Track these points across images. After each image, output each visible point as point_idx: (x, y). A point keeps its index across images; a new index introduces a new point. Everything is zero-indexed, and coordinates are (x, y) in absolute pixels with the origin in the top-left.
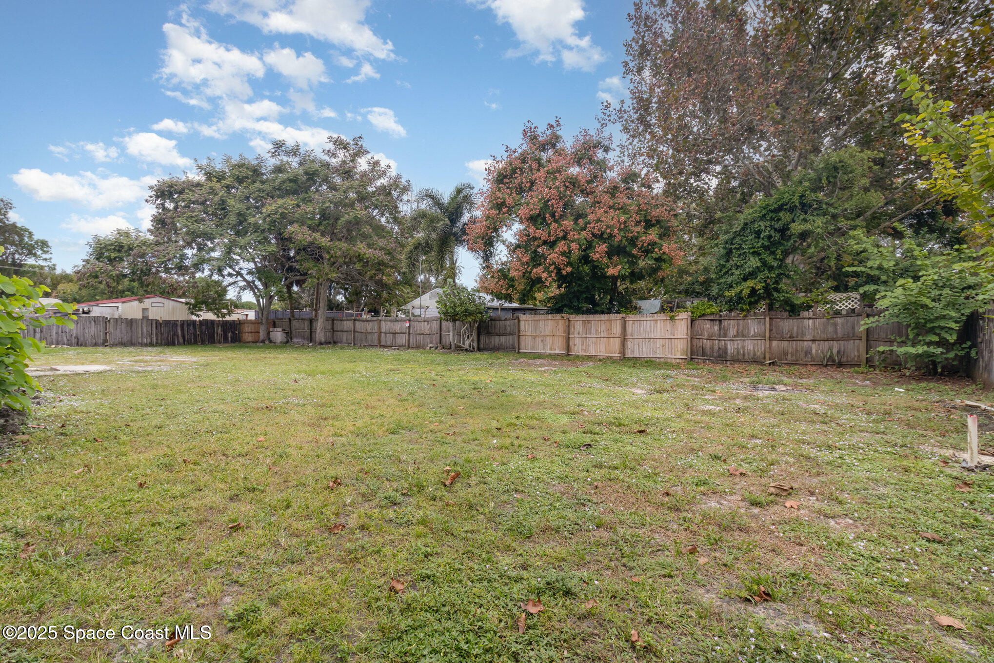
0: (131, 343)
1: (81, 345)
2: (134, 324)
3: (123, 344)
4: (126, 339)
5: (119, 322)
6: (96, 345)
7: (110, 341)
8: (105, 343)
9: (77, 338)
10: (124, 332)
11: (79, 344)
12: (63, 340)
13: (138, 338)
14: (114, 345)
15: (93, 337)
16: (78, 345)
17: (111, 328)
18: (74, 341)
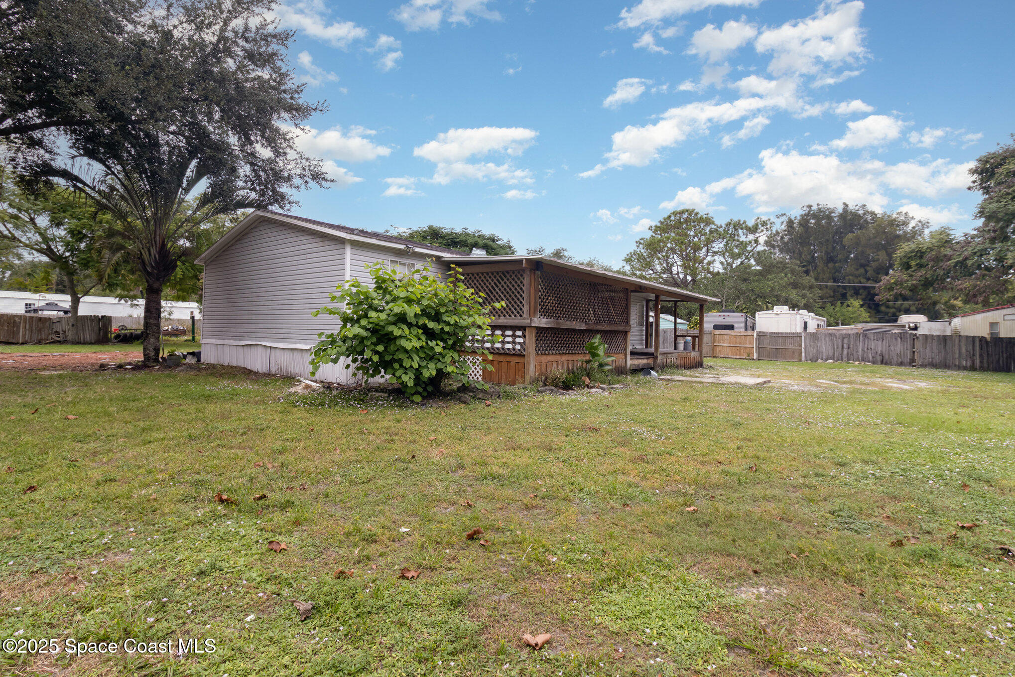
0: (944, 365)
1: (886, 364)
2: (948, 342)
3: (933, 365)
4: (937, 360)
5: (930, 340)
6: (901, 364)
7: (919, 361)
8: (912, 363)
9: (882, 355)
10: (936, 351)
11: (884, 362)
12: (868, 356)
13: (954, 359)
14: (923, 366)
15: (899, 355)
16: (882, 362)
17: (918, 345)
18: (879, 358)
